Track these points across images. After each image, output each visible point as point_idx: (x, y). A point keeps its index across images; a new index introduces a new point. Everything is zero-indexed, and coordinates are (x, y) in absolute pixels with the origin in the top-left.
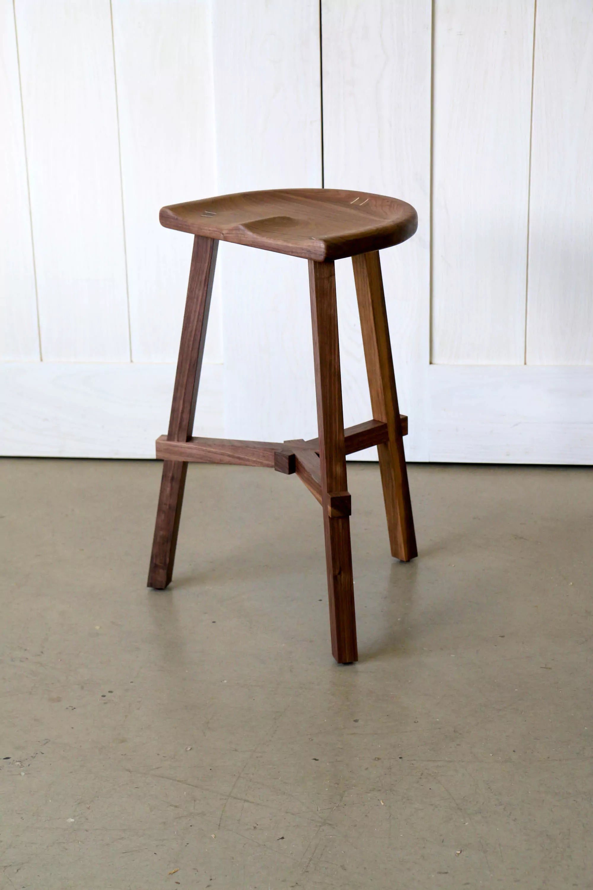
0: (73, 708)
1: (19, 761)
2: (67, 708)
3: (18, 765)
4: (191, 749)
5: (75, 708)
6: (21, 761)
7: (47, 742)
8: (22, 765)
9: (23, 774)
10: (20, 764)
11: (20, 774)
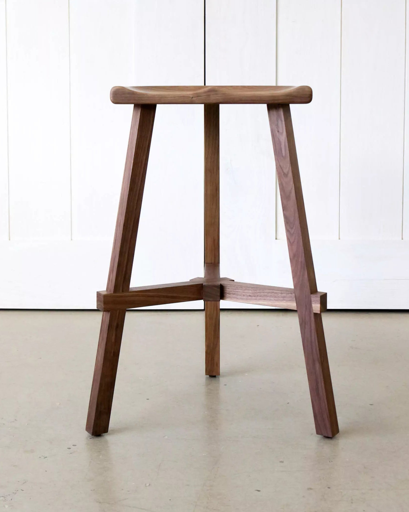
0: (45, 457)
1: (3, 497)
2: (40, 457)
3: (2, 499)
4: (149, 485)
5: (46, 457)
6: (4, 497)
7: (26, 482)
8: (5, 499)
9: (7, 506)
10: (3, 499)
11: (4, 506)
